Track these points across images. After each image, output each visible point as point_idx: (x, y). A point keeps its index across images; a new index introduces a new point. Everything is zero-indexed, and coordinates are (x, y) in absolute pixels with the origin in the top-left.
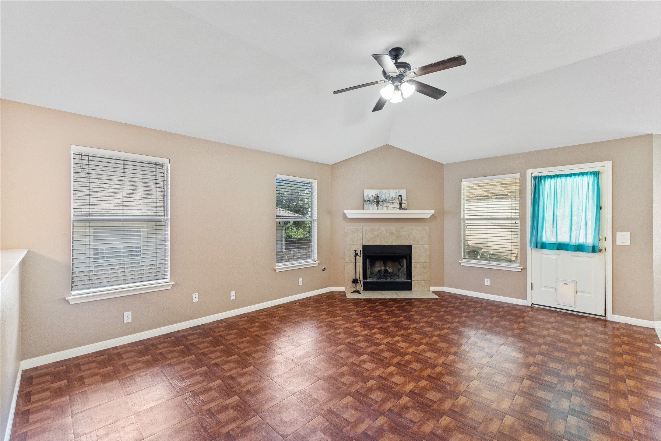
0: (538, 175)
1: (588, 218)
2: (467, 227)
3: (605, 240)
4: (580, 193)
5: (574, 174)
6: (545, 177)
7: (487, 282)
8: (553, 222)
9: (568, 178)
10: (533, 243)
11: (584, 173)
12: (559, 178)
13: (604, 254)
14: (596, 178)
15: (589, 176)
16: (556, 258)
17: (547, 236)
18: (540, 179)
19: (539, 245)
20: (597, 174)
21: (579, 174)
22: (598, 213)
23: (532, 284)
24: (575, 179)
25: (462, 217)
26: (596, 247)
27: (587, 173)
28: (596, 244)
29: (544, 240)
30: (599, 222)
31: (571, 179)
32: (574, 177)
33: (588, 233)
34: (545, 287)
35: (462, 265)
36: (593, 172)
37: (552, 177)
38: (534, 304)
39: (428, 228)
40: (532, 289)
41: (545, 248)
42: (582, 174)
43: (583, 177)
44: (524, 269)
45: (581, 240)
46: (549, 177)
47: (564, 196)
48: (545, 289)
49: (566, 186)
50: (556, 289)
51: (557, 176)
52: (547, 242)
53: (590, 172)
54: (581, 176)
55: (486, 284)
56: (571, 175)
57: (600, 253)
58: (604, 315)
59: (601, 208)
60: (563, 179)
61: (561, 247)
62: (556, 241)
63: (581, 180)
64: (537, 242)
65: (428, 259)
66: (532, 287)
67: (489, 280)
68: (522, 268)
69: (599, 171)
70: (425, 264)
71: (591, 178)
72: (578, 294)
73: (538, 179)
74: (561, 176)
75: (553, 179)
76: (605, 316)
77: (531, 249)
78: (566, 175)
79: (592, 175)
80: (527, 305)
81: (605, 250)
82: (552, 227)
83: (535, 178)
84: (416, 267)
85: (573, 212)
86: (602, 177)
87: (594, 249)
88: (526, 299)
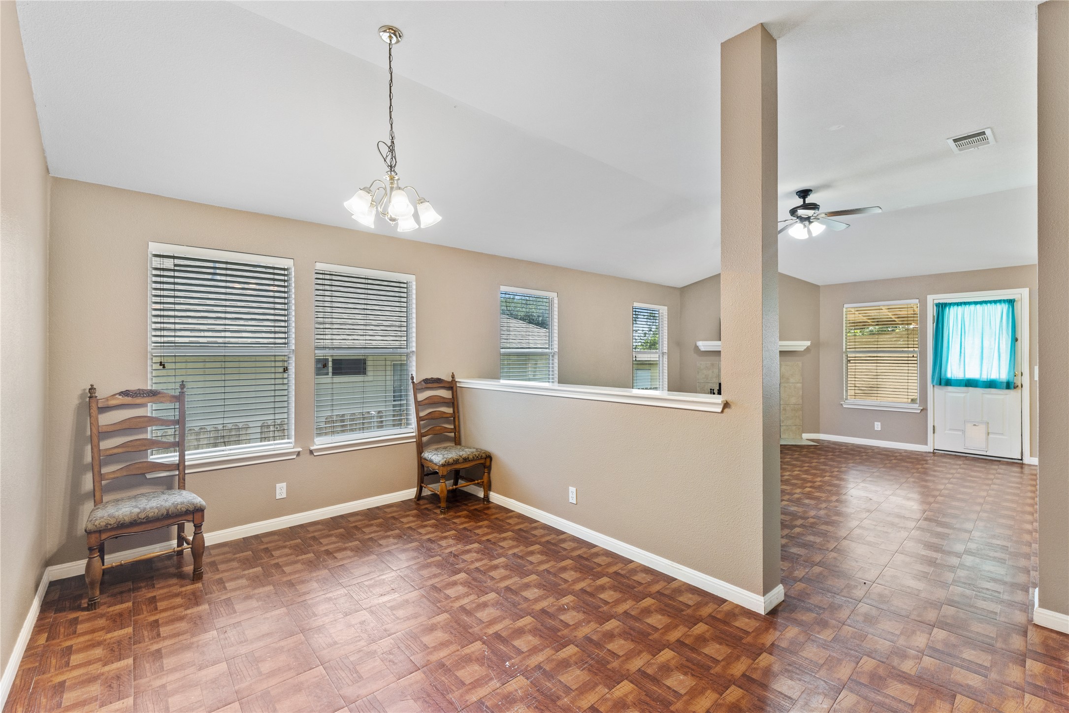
0: (941, 301)
1: (1001, 351)
2: (851, 362)
3: (1022, 375)
4: (992, 323)
5: (986, 301)
6: (950, 304)
7: (878, 426)
8: (960, 355)
9: (978, 306)
10: (936, 379)
11: (996, 301)
12: (967, 306)
13: (1020, 391)
14: (1011, 307)
15: (1003, 305)
16: (963, 396)
17: (953, 371)
18: (944, 306)
19: (943, 382)
20: (1011, 302)
21: (990, 302)
22: (1013, 346)
23: (934, 426)
24: (986, 307)
25: (844, 350)
26: (1010, 383)
27: (1000, 301)
28: (1011, 380)
29: (949, 375)
30: (1014, 355)
31: (981, 307)
32: (985, 305)
33: (1001, 367)
34: (950, 429)
35: (844, 407)
36: (1007, 300)
37: (959, 304)
38: (937, 450)
39: (800, 364)
40: (934, 433)
41: (951, 385)
42: (995, 302)
43: (996, 306)
44: (924, 410)
45: (994, 376)
46: (955, 305)
47: (973, 325)
48: (950, 432)
49: (975, 315)
50: (964, 432)
51: (965, 303)
52: (953, 378)
53: (1004, 300)
54: (993, 304)
55: (876, 429)
56: (981, 303)
57: (1015, 390)
58: (1020, 458)
59: (1017, 340)
60: (972, 307)
61: (970, 383)
62: (963, 376)
63: (994, 309)
64: (940, 379)
65: (801, 401)
66: (934, 430)
67: (879, 424)
68: (922, 408)
69: (1014, 299)
70: (796, 406)
71: (1005, 307)
72: (990, 436)
73: (941, 307)
74: (969, 303)
75: (960, 307)
76: (1022, 460)
77: (933, 386)
78: (976, 303)
79: (1007, 303)
80: (928, 451)
81: (1022, 387)
82: (958, 361)
83: (938, 305)
84: (785, 410)
85: (984, 345)
86: (1017, 306)
87: (1009, 386)
88: (926, 444)
